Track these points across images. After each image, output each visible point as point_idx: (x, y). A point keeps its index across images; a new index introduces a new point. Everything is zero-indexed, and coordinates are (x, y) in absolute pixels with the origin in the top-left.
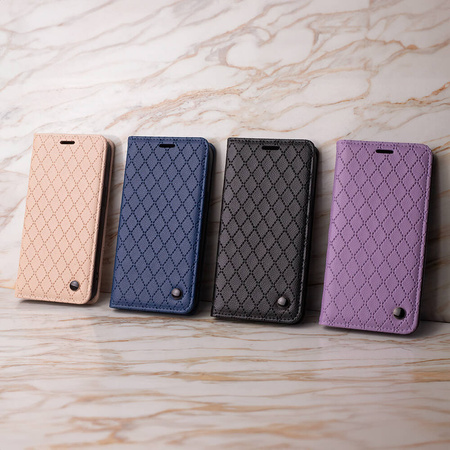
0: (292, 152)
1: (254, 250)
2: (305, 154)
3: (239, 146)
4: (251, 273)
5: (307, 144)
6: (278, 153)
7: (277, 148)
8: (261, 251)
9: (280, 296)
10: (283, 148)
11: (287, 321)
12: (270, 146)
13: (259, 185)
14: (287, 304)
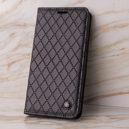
0: (75, 14)
1: (50, 73)
2: (83, 15)
3: (44, 12)
4: (49, 87)
5: (84, 10)
6: (67, 15)
7: (66, 12)
8: (55, 73)
9: (65, 101)
10: (70, 12)
11: (70, 117)
12: (62, 11)
13: (55, 34)
14: (70, 106)
